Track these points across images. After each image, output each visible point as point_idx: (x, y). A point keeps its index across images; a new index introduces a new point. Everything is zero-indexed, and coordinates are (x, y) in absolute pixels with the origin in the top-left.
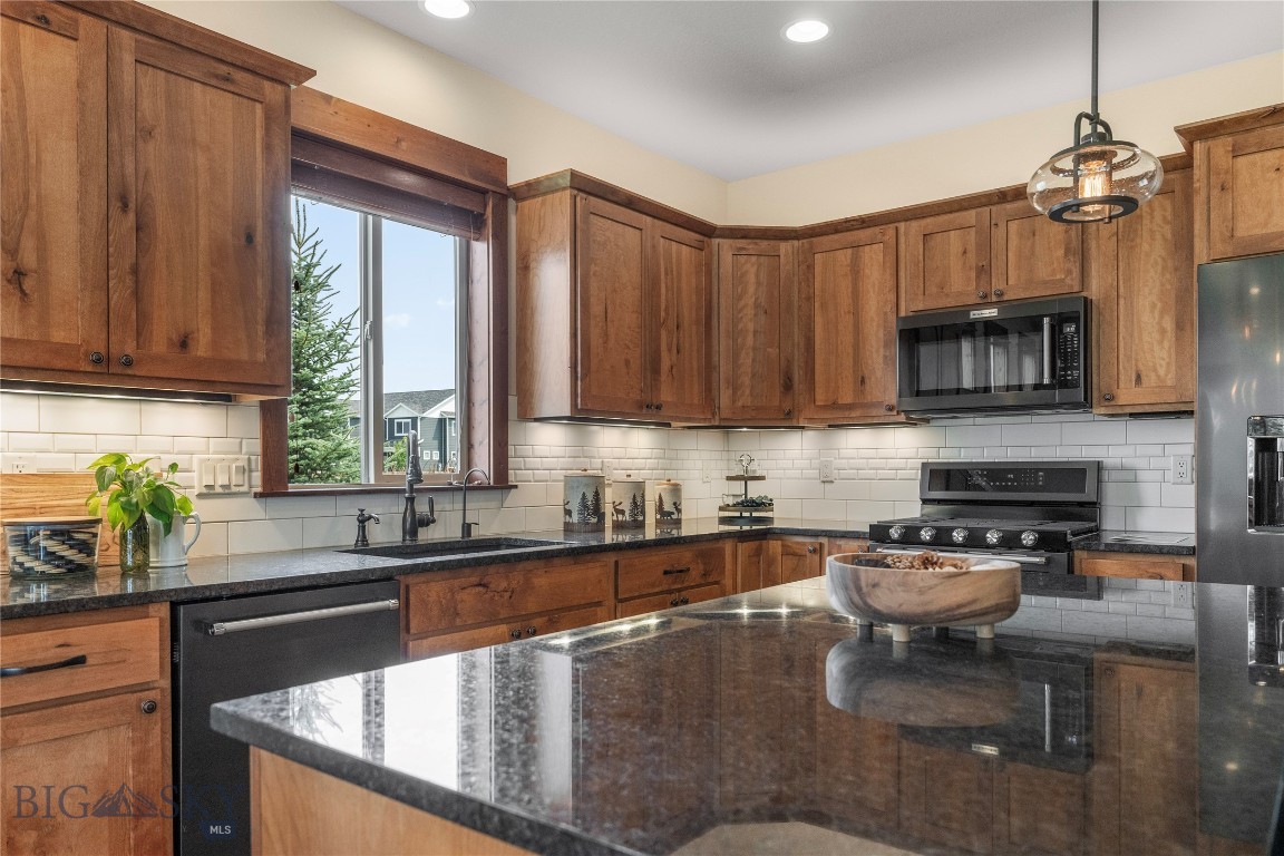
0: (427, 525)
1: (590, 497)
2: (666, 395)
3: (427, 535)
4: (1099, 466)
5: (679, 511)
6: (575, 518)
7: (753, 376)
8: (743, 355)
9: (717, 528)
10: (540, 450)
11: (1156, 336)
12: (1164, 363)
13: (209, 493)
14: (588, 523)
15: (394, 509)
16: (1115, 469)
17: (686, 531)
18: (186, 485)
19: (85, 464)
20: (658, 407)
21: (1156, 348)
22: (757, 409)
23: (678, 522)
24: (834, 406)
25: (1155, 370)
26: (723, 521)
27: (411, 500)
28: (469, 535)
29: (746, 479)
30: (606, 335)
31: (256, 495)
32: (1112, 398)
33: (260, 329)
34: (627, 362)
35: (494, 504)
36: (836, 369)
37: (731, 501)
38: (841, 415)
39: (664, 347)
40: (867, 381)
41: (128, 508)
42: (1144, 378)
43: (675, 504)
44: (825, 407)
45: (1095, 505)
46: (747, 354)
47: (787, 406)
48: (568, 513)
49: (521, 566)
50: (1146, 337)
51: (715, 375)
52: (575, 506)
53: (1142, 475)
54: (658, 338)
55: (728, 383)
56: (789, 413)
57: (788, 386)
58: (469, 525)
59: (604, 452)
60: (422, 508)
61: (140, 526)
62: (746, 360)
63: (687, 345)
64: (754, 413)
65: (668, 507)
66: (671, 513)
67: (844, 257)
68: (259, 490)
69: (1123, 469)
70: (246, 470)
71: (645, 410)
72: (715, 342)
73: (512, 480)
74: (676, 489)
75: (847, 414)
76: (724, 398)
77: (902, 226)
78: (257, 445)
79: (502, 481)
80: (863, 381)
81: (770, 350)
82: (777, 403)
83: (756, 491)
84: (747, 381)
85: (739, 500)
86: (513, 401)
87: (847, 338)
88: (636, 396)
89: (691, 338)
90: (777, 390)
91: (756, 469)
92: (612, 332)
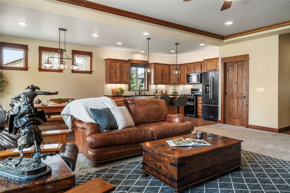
2: (164, 82)
5: (167, 93)
10: (152, 87)
13: (125, 90)
15: (138, 92)
18: (124, 89)
19: (118, 88)
22: (175, 83)
24: (182, 83)
30: (157, 77)
34: (160, 79)
35: (147, 92)
36: (183, 79)
41: (121, 91)
52: (155, 92)
54: (163, 76)
55: (172, 80)
56: (178, 83)
58: (145, 93)
59: (158, 87)
60: (140, 92)
61: (122, 92)
62: (174, 78)
67: (183, 67)
70: (127, 89)
71: (162, 83)
72: (171, 76)
73: (149, 89)
74: (167, 91)
75: (184, 83)
76: (171, 82)
77: (188, 65)
78: (128, 87)
79: (148, 90)
84: (174, 80)
85: (174, 92)
86: (149, 83)
87: (183, 76)
88: (161, 82)
89: (168, 76)
90: (177, 81)
91: (176, 89)
92: (158, 76)
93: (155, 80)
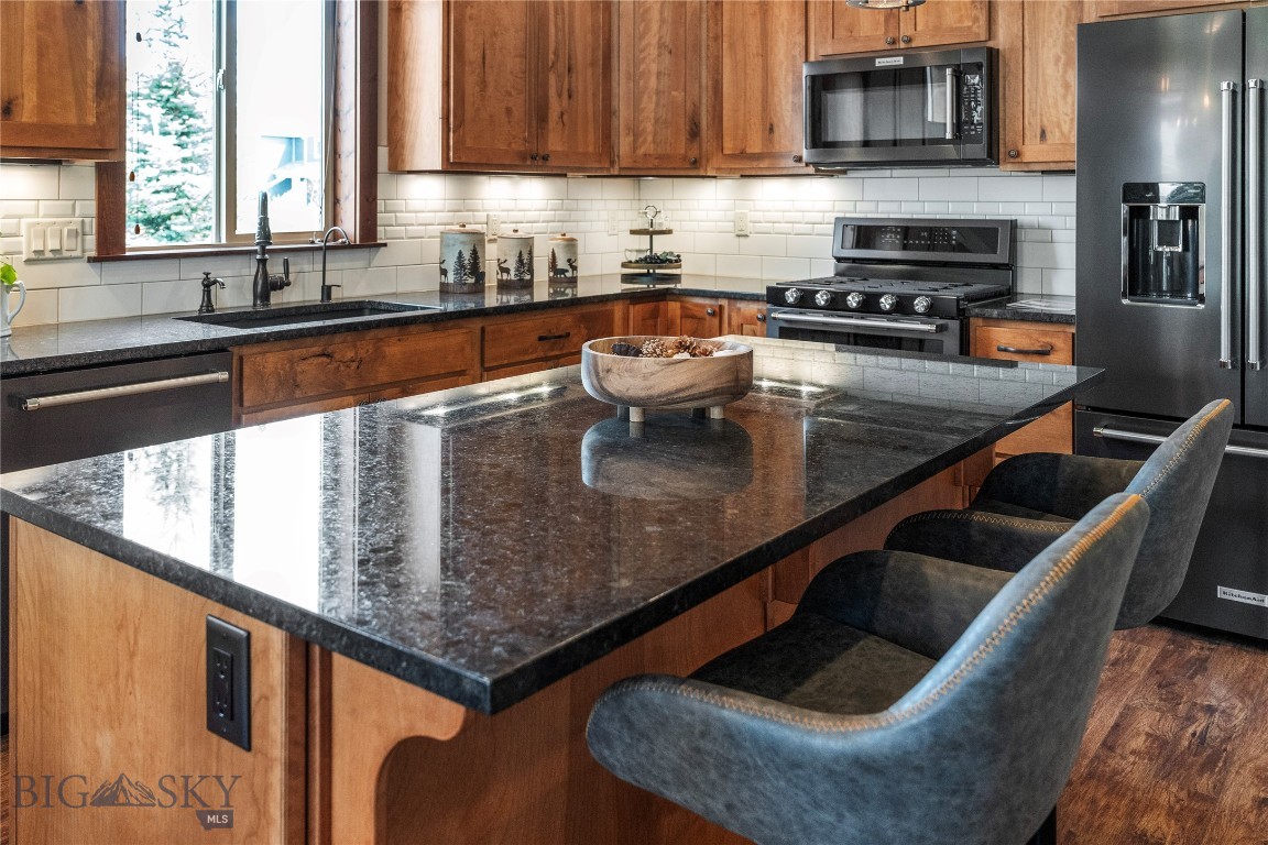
0: (281, 288)
1: (467, 255)
2: (555, 143)
3: (278, 299)
4: (1013, 226)
5: (574, 268)
6: (451, 278)
7: (657, 121)
8: (645, 98)
9: (618, 287)
10: (413, 205)
11: (1061, 90)
12: (1067, 119)
13: (38, 259)
14: (465, 284)
15: (245, 271)
16: (1032, 228)
17: (583, 291)
18: (13, 250)
20: (545, 158)
21: (1060, 102)
22: (659, 157)
23: (573, 281)
24: (742, 155)
25: (1059, 126)
26: (627, 278)
27: (263, 262)
28: (329, 297)
29: (651, 233)
30: (483, 84)
31: (91, 260)
32: (1018, 154)
33: (91, 92)
34: (509, 111)
35: (360, 264)
36: (745, 115)
37: (634, 257)
38: (753, 164)
39: (552, 92)
40: (775, 129)
42: (1048, 135)
43: (569, 260)
44: (733, 157)
45: (1010, 266)
46: (650, 97)
47: (693, 154)
48: (444, 272)
49: (372, 333)
50: (1050, 92)
51: (614, 120)
52: (451, 265)
53: (1058, 235)
54: (544, 85)
55: (629, 129)
56: (695, 162)
57: (694, 133)
58: (329, 288)
59: (489, 204)
60: (275, 270)
62: (649, 104)
63: (580, 89)
64: (656, 162)
65: (562, 264)
66: (564, 271)
68: (93, 254)
69: (1039, 228)
70: (77, 234)
71: (532, 161)
72: (614, 84)
73: (381, 237)
74: (571, 244)
75: (755, 164)
76: (624, 145)
78: (91, 207)
79: (369, 237)
80: (771, 130)
81: (674, 93)
82: (683, 152)
83: (661, 246)
84: (649, 127)
85: (642, 256)
86: (383, 153)
87: (756, 82)
88: (518, 146)
89: (585, 81)
90: (683, 137)
91: (662, 222)
92: (490, 78)
93: (455, 118)
